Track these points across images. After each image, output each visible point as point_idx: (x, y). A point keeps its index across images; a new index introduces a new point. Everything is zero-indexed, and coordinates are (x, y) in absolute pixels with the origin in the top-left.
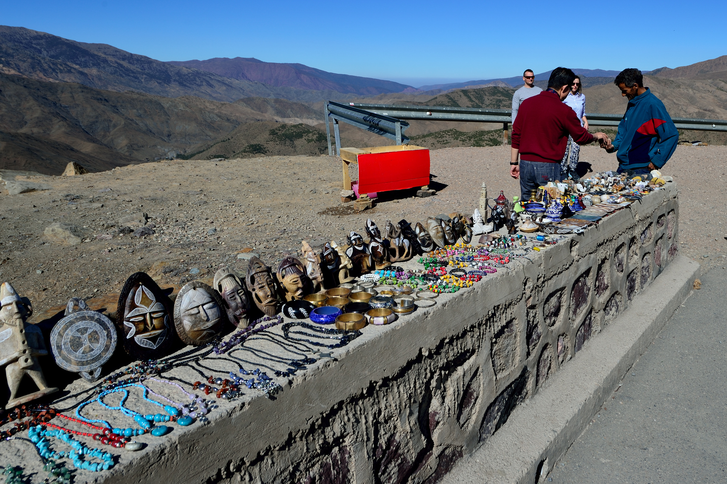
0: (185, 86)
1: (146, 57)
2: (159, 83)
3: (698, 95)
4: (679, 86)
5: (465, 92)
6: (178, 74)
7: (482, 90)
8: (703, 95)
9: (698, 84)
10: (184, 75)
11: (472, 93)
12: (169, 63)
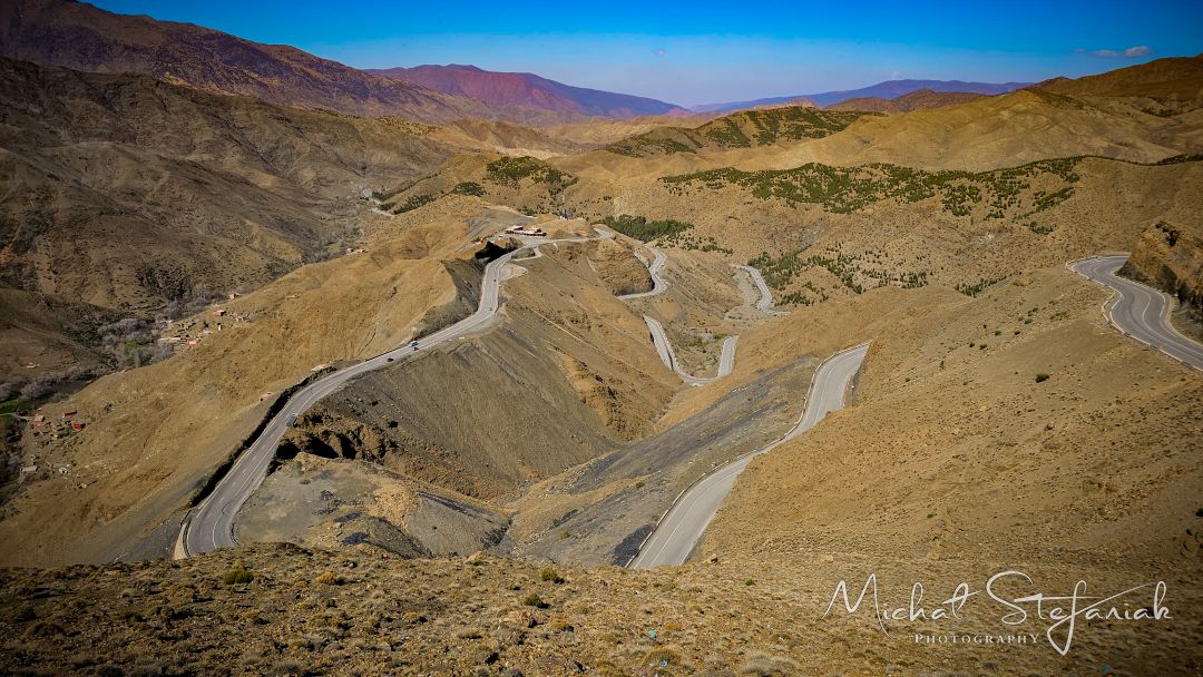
0: (386, 102)
1: (338, 64)
2: (355, 99)
3: (1110, 120)
5: (752, 115)
7: (777, 111)
8: (1119, 120)
10: (385, 88)
11: (763, 116)
12: (367, 73)
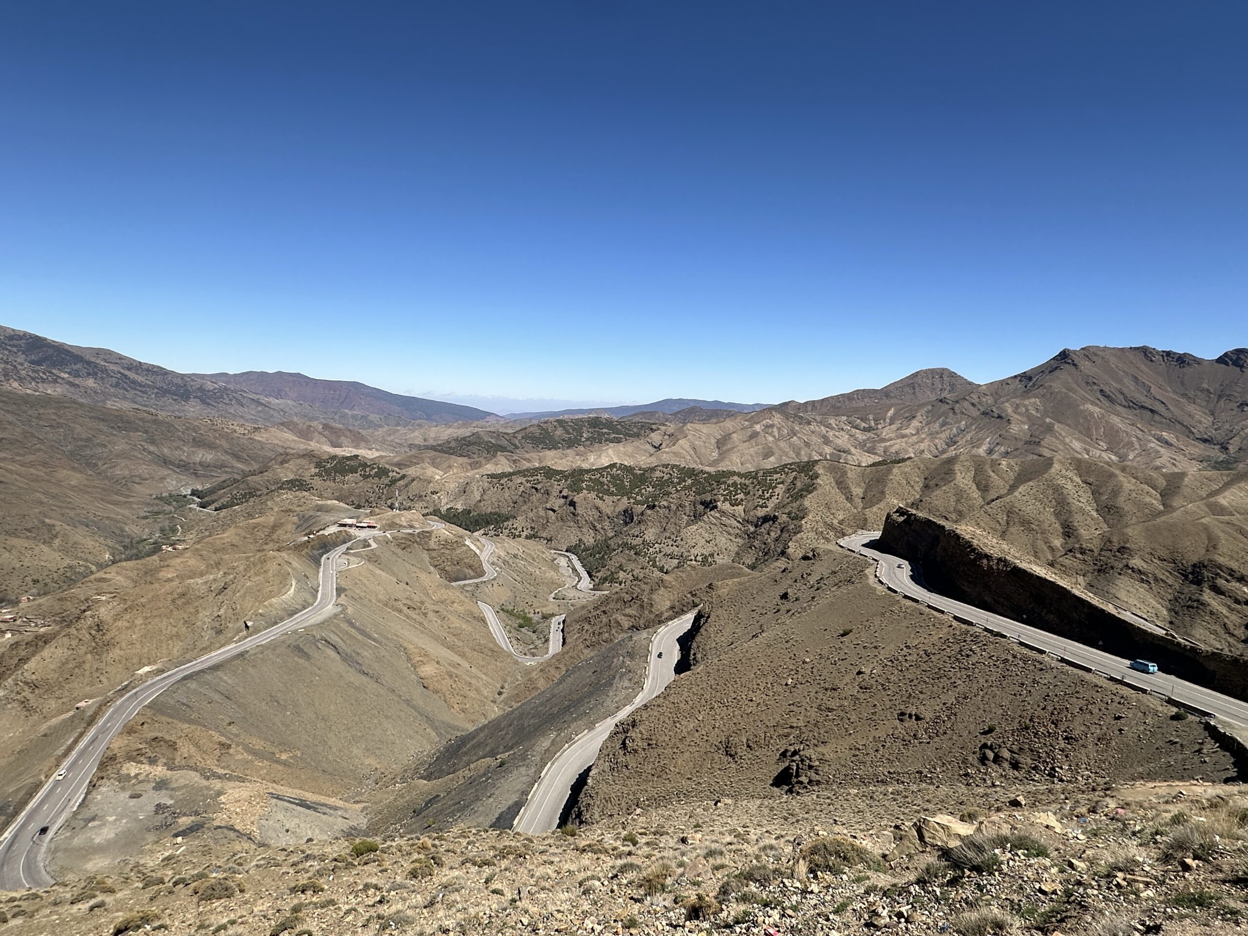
1: (159, 367)
2: (175, 400)
3: (831, 434)
4: (809, 423)
5: (561, 423)
6: (201, 389)
7: (581, 420)
8: (837, 433)
9: (832, 421)
10: (208, 391)
12: (189, 376)
